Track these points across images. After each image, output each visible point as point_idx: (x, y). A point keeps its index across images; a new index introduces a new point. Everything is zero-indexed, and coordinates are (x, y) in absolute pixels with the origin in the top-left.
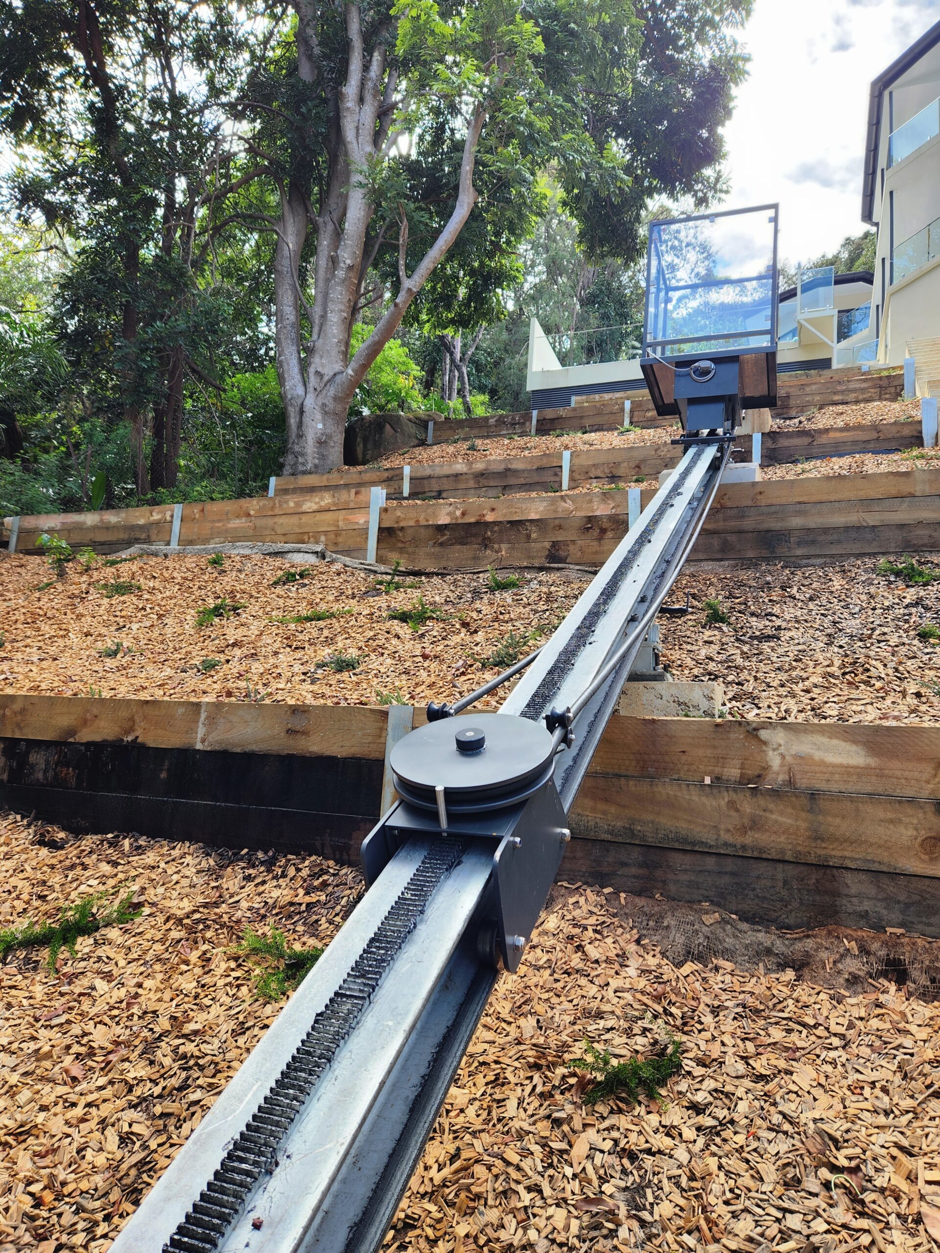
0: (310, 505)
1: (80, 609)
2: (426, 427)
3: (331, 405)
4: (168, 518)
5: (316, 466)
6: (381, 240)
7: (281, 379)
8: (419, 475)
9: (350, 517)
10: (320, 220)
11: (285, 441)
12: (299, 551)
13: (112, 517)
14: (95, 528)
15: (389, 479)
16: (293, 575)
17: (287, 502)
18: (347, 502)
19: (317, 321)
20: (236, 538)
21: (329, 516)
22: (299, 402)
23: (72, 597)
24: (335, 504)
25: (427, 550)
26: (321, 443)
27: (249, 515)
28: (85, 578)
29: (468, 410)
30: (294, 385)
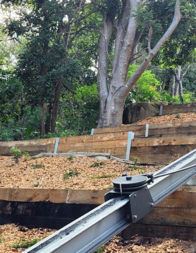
0: (105, 138)
1: (25, 172)
2: (159, 108)
3: (118, 100)
4: (54, 143)
5: (111, 124)
6: (142, 33)
7: (99, 89)
8: (152, 128)
9: (120, 143)
10: (118, 28)
11: (99, 114)
12: (101, 156)
13: (34, 143)
14: (27, 146)
15: (140, 130)
16: (98, 164)
17: (97, 137)
18: (119, 137)
19: (114, 66)
20: (78, 150)
21: (112, 142)
22: (105, 98)
23: (22, 169)
24: (115, 138)
25: (149, 156)
26: (113, 115)
27: (83, 142)
28: (25, 163)
29: (182, 100)
30: (103, 92)
